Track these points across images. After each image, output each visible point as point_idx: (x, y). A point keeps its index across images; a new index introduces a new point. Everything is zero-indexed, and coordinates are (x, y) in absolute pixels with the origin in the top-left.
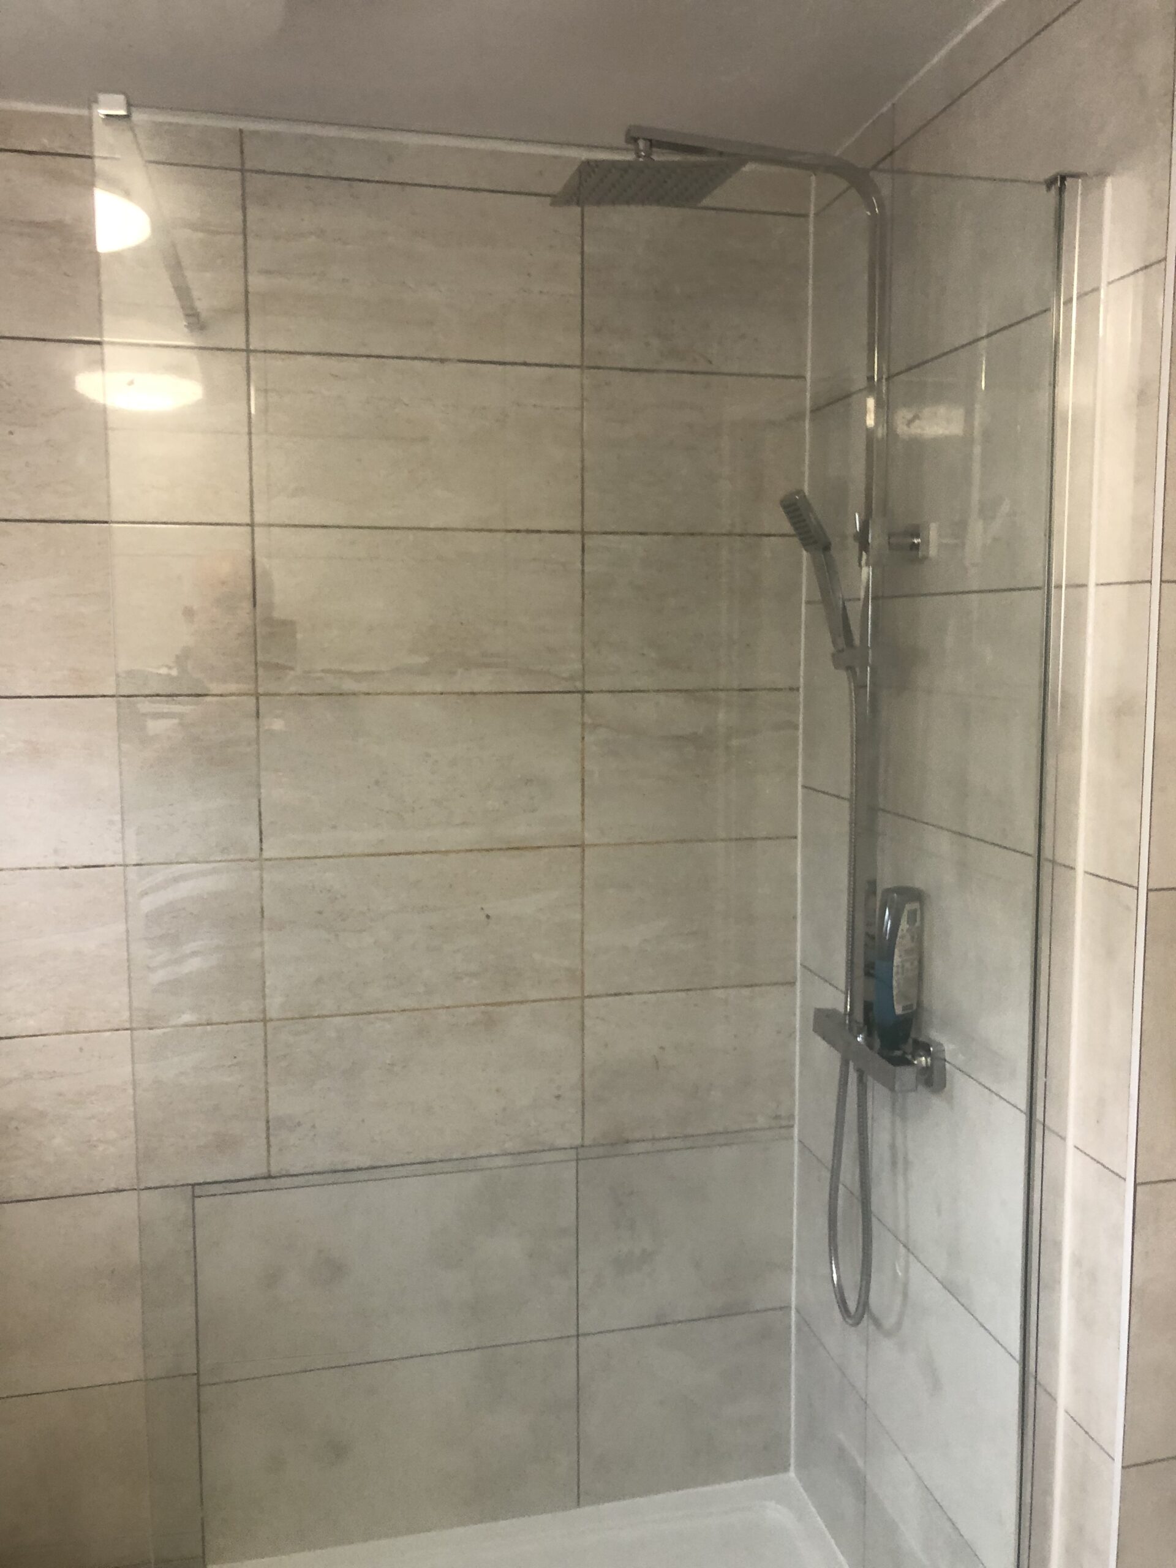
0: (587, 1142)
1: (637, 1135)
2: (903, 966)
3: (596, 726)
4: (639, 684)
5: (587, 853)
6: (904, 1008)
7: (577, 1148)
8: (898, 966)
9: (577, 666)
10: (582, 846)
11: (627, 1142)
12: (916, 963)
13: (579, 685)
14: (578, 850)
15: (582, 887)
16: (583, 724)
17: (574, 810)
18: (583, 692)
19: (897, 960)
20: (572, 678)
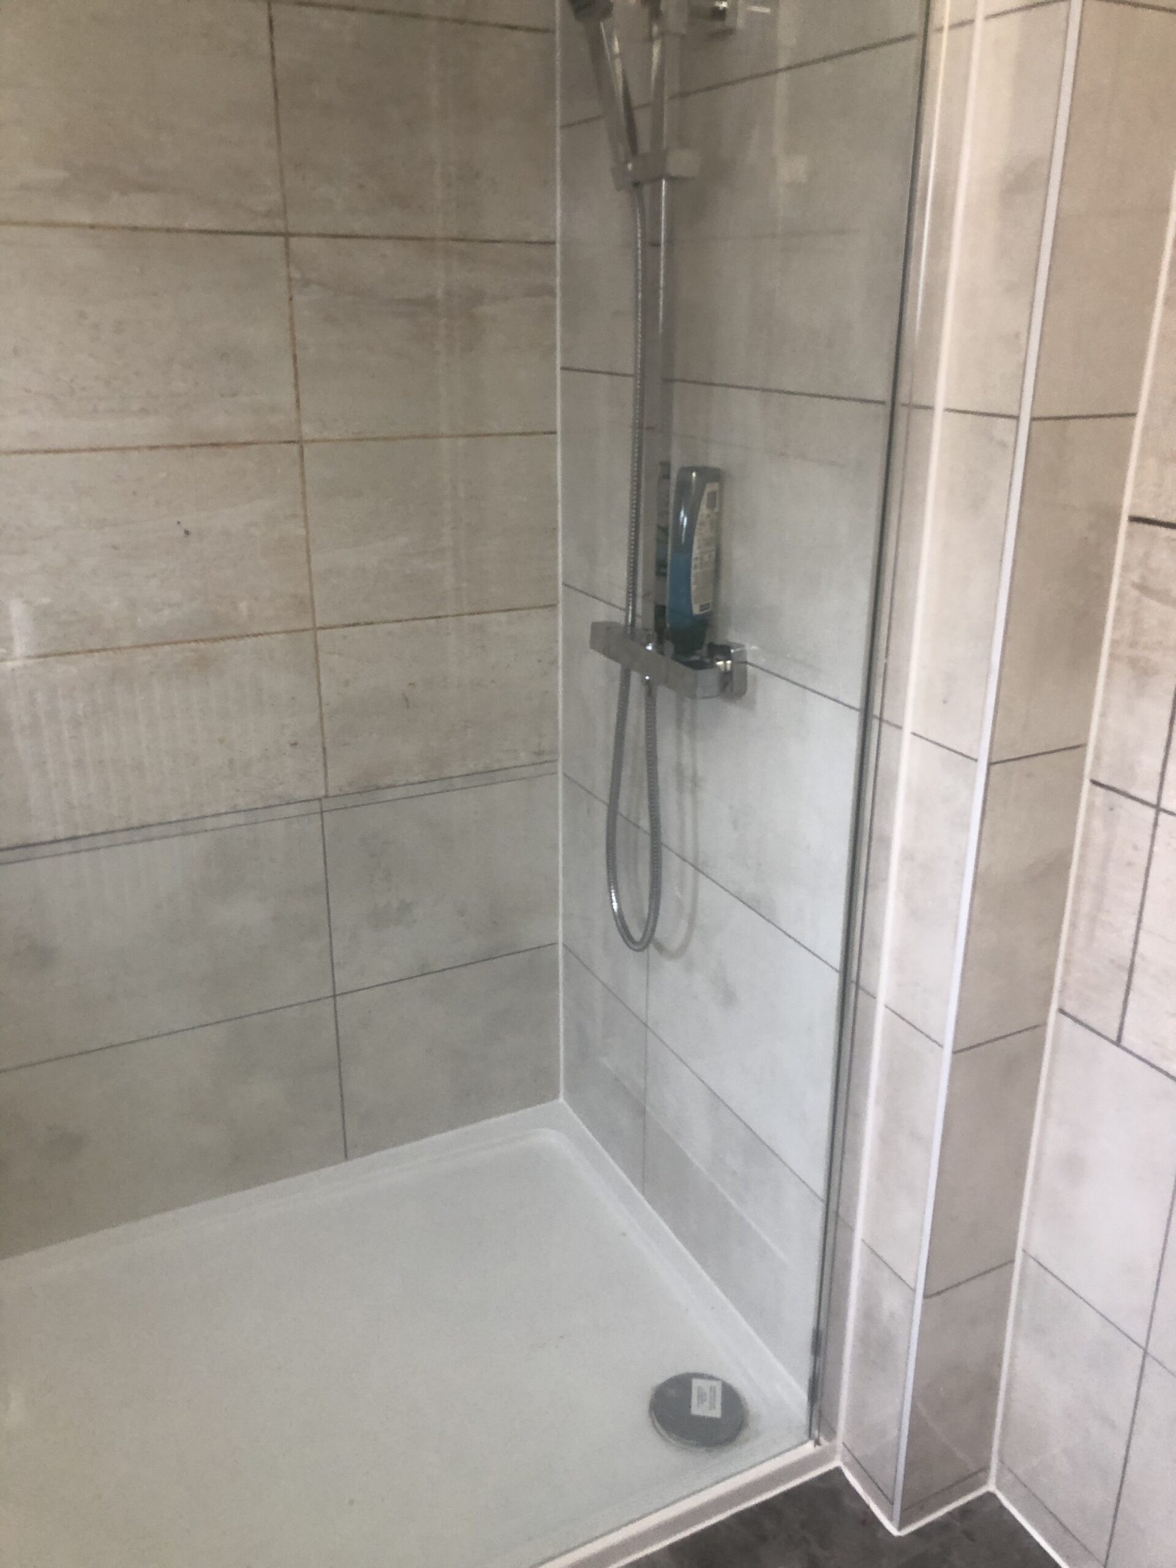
0: (332, 792)
1: (388, 780)
2: (701, 559)
3: (307, 283)
4: (357, 227)
5: (306, 450)
6: (702, 608)
7: (320, 799)
8: (696, 558)
9: (275, 197)
10: (300, 442)
11: (378, 788)
12: (714, 554)
13: (279, 225)
14: (294, 449)
15: (304, 494)
16: (290, 279)
17: (286, 398)
18: (287, 235)
19: (696, 552)
20: (268, 214)
